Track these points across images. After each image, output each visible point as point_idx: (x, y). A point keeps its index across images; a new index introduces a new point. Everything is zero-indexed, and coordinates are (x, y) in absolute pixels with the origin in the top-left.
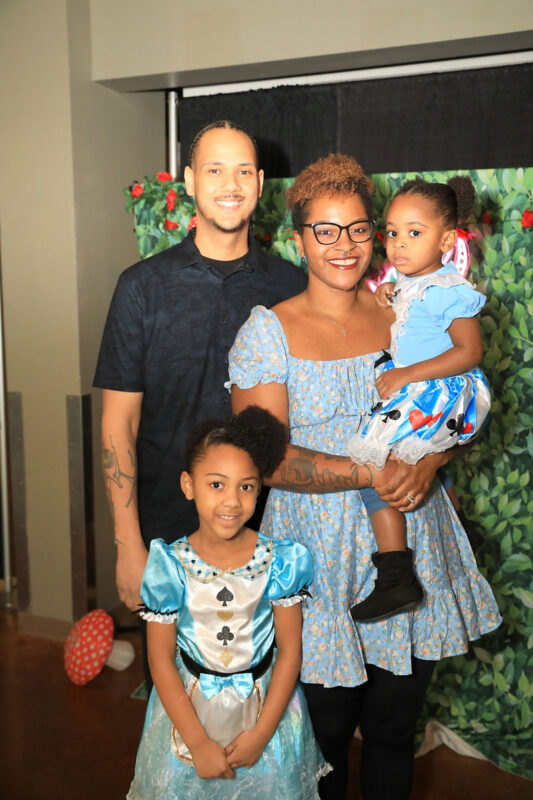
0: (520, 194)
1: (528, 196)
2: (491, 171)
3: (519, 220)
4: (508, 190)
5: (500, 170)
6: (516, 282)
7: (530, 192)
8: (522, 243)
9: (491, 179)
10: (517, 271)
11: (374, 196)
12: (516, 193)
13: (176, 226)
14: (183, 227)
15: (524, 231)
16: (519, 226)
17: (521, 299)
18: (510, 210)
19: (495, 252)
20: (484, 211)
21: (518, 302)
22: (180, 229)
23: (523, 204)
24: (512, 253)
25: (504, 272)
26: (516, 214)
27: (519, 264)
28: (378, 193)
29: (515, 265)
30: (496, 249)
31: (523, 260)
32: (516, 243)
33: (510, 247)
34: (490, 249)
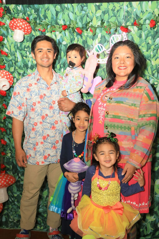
1: (153, 14)
2: (138, 2)
3: (149, 24)
4: (145, 11)
5: (141, 2)
6: (147, 51)
7: (154, 12)
8: (150, 34)
9: (138, 6)
10: (148, 47)
11: (89, 13)
12: (148, 12)
13: (4, 24)
14: (7, 25)
15: (151, 29)
16: (149, 27)
17: (149, 59)
18: (145, 20)
19: (139, 38)
20: (135, 20)
21: (148, 59)
22: (6, 26)
23: (151, 17)
24: (146, 39)
25: (142, 47)
26: (148, 22)
27: (149, 43)
28: (90, 12)
29: (147, 44)
30: (139, 37)
31: (150, 42)
32: (148, 34)
33: (145, 36)
34: (137, 37)
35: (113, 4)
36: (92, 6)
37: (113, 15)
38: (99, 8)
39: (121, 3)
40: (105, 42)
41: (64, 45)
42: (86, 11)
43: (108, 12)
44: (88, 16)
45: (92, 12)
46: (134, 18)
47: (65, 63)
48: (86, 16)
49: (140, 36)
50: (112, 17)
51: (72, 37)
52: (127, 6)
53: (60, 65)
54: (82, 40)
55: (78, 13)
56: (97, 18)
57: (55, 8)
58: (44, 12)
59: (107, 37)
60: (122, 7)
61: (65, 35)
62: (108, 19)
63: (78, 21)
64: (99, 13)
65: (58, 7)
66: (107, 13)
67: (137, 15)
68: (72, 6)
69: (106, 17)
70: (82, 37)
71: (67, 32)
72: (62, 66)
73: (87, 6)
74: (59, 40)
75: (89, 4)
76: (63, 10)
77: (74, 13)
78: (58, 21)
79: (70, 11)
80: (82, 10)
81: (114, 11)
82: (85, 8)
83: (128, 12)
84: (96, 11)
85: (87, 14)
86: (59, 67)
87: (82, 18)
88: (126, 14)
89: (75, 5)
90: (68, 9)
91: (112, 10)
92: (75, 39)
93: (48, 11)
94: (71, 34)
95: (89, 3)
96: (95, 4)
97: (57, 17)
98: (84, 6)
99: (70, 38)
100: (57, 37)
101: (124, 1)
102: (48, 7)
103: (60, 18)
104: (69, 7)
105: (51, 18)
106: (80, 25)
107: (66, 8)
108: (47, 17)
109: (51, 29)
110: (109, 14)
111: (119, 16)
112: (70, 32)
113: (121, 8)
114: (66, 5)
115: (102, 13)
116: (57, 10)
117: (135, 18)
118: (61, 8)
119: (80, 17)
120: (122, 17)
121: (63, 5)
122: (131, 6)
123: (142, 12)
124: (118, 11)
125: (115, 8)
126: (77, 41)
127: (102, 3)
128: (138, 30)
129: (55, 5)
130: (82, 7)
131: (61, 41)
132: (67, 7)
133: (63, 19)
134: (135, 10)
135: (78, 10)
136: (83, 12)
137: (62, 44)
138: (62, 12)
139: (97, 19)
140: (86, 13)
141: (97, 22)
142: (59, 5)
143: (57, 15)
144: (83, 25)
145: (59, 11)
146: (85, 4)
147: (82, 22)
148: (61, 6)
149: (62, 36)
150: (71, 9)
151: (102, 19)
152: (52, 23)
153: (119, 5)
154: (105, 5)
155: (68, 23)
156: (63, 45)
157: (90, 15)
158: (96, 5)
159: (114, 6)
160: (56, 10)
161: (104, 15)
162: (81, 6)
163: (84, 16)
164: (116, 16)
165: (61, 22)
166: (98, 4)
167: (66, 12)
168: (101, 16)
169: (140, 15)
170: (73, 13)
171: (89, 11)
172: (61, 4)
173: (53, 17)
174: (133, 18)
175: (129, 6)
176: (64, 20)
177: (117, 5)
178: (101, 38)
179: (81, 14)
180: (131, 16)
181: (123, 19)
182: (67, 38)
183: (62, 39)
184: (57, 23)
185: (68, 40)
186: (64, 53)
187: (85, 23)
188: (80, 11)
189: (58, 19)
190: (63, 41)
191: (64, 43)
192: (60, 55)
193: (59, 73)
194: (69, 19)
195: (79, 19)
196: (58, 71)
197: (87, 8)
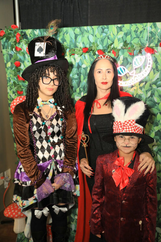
11: (110, 35)
13: (21, 49)
14: (24, 50)
22: (22, 51)
34: (160, 58)
35: (136, 25)
36: (113, 28)
37: (135, 36)
38: (120, 29)
39: (145, 24)
40: (128, 64)
41: (84, 68)
42: (107, 34)
43: (130, 33)
44: (108, 38)
45: (113, 34)
46: (158, 39)
47: (84, 86)
48: (107, 38)
50: (134, 38)
51: (92, 60)
52: (151, 27)
53: (80, 88)
55: (98, 36)
56: (119, 40)
57: (74, 31)
58: (62, 35)
59: (129, 59)
60: (145, 28)
61: (85, 59)
62: (131, 41)
63: (98, 43)
64: (121, 35)
65: (77, 30)
66: (129, 35)
68: (92, 28)
69: (128, 39)
71: (87, 55)
72: (81, 89)
73: (108, 28)
74: (78, 63)
75: (110, 26)
76: (82, 33)
77: (94, 35)
78: (77, 44)
79: (90, 34)
80: (103, 32)
81: (137, 32)
82: (106, 30)
83: (151, 33)
84: (118, 33)
85: (108, 36)
86: (79, 90)
87: (102, 41)
88: (149, 35)
89: (95, 27)
91: (134, 31)
93: (66, 34)
94: (91, 57)
95: (110, 24)
96: (116, 26)
97: (76, 40)
98: (105, 28)
99: (90, 62)
100: (76, 60)
101: (147, 22)
102: (67, 30)
103: (79, 42)
104: (89, 30)
105: (70, 42)
106: (101, 47)
107: (86, 30)
108: (66, 41)
109: (70, 52)
110: (131, 36)
111: (142, 37)
112: (90, 55)
113: (144, 29)
114: (85, 28)
115: (124, 34)
116: (76, 33)
117: (160, 39)
118: (80, 31)
119: (101, 39)
120: (146, 39)
121: (82, 27)
122: (155, 27)
124: (141, 32)
125: (138, 29)
127: (123, 25)
129: (74, 28)
130: (103, 29)
131: (80, 64)
132: (86, 29)
133: (83, 42)
134: (159, 31)
135: (98, 33)
136: (104, 34)
137: (81, 67)
138: (82, 35)
139: (119, 41)
140: (107, 35)
141: (119, 44)
142: (78, 27)
143: (76, 38)
144: (103, 47)
145: (79, 34)
146: (105, 26)
147: (103, 44)
148: (80, 29)
149: (82, 59)
150: (91, 31)
151: (125, 40)
152: (70, 46)
153: (142, 26)
154: (127, 27)
155: (88, 46)
156: (82, 69)
157: (112, 37)
158: (118, 27)
159: (137, 28)
160: (74, 33)
161: (126, 37)
162: (102, 28)
163: (105, 39)
164: (139, 38)
165: (81, 45)
166: (119, 26)
167: (86, 35)
168: (122, 38)
170: (93, 35)
171: (110, 33)
172: (80, 27)
173: (72, 41)
174: (157, 39)
175: (153, 26)
176: (83, 43)
177: (140, 26)
178: (123, 60)
180: (155, 37)
181: (147, 40)
182: (86, 61)
183: (82, 62)
184: (76, 46)
185: (87, 63)
186: (84, 76)
187: (106, 46)
188: (100, 33)
189: (77, 42)
190: (82, 64)
191: (84, 66)
192: (80, 78)
193: (78, 97)
194: (88, 41)
195: (100, 42)
196: (78, 95)
197: (108, 30)
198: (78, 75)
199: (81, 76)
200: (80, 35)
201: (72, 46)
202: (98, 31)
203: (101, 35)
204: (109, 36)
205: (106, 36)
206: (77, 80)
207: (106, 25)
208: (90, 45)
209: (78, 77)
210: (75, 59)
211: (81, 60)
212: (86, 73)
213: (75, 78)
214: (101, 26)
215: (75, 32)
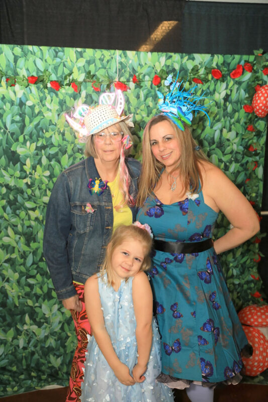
0: (149, 67)
1: (153, 68)
2: (134, 52)
3: (149, 81)
4: (143, 64)
5: (139, 52)
6: (148, 116)
7: (154, 66)
8: (150, 94)
9: (134, 57)
10: (148, 110)
11: (67, 61)
12: (147, 66)
15: (151, 87)
16: (149, 85)
19: (136, 99)
23: (151, 73)
24: (145, 100)
25: (141, 110)
26: (148, 78)
27: (149, 106)
28: (69, 60)
29: (147, 107)
30: (136, 97)
31: (151, 104)
32: (147, 94)
33: (144, 96)
34: (133, 97)
35: (102, 52)
36: (70, 53)
37: (101, 66)
38: (81, 55)
39: (112, 51)
40: (92, 103)
41: (29, 107)
42: (62, 59)
43: (94, 61)
44: (64, 66)
45: (71, 61)
46: (130, 72)
47: (31, 132)
48: (62, 64)
49: (138, 97)
50: (100, 68)
51: (42, 95)
52: (121, 56)
53: (24, 136)
54: (58, 99)
55: (50, 61)
56: (79, 69)
57: (13, 50)
59: (94, 96)
60: (113, 56)
61: (31, 92)
62: (96, 71)
63: (50, 70)
64: (82, 62)
65: (18, 50)
66: (93, 63)
67: (133, 69)
68: (41, 49)
69: (92, 68)
70: (57, 95)
71: (33, 87)
72: (27, 137)
73: (63, 51)
74: (20, 98)
75: (66, 49)
76: (25, 54)
77: (44, 60)
78: (18, 70)
79: (37, 57)
80: (56, 56)
81: (103, 61)
82: (60, 54)
83: (121, 63)
84: (77, 59)
85: (64, 63)
86: (23, 139)
87: (56, 69)
88: (119, 66)
89: (45, 49)
90: (33, 53)
91: (100, 59)
92: (46, 98)
94: (39, 91)
95: (66, 47)
96: (74, 49)
97: (16, 64)
98: (59, 51)
99: (38, 98)
100: (17, 93)
101: (115, 49)
102: (1, 48)
103: (20, 67)
104: (36, 51)
105: (6, 66)
106: (54, 78)
107: (31, 52)
110: (95, 65)
111: (110, 68)
112: (38, 88)
113: (112, 58)
114: (30, 47)
115: (86, 62)
116: (16, 54)
117: (132, 73)
118: (22, 51)
119: (53, 66)
120: (114, 70)
121: (25, 47)
122: (126, 57)
123: (140, 65)
124: (108, 61)
125: (104, 57)
126: (50, 101)
127: (84, 49)
128: (136, 88)
129: (12, 46)
130: (57, 53)
131: (23, 100)
132: (32, 50)
133: (26, 67)
134: (130, 62)
135: (50, 56)
136: (58, 60)
137: (25, 105)
138: (25, 58)
139: (79, 71)
140: (62, 61)
141: (79, 75)
142: (19, 46)
143: (16, 61)
144: (58, 78)
145: (20, 55)
146: (60, 48)
147: (57, 73)
148: (22, 49)
149: (26, 93)
150: (39, 53)
151: (87, 71)
152: (7, 72)
153: (110, 54)
154: (89, 52)
155: (35, 74)
156: (27, 107)
157: (69, 64)
158: (77, 51)
159: (102, 55)
160: (13, 54)
161: (89, 66)
162: (55, 50)
163: (59, 66)
164: (105, 68)
165: (23, 73)
166: (79, 50)
167: (31, 58)
168: (84, 66)
169: (138, 69)
170: (42, 60)
171: (67, 59)
172: (22, 46)
173: (9, 64)
174: (128, 73)
175: (123, 55)
176: (28, 70)
177: (107, 53)
178: (86, 97)
179: (55, 62)
180: (126, 69)
181: (116, 72)
182: (33, 97)
183: (26, 97)
184: (16, 74)
185: (35, 99)
186: (30, 118)
187: (61, 76)
188: (53, 57)
189: (18, 68)
190: (27, 100)
191: (29, 103)
192: (23, 121)
193: (22, 148)
194: (35, 67)
195: (52, 70)
196: (22, 146)
197: (64, 55)
198: (20, 115)
199: (25, 117)
200: (23, 57)
201: (10, 73)
202: (49, 54)
203: (53, 60)
204: (66, 63)
205: (61, 63)
206: (19, 124)
207: (60, 46)
208: (37, 73)
209: (21, 118)
210: (15, 93)
211: (24, 94)
212: (33, 114)
213: (16, 120)
214: (53, 48)
215: (14, 52)
